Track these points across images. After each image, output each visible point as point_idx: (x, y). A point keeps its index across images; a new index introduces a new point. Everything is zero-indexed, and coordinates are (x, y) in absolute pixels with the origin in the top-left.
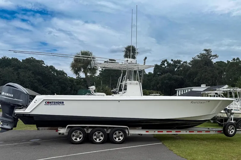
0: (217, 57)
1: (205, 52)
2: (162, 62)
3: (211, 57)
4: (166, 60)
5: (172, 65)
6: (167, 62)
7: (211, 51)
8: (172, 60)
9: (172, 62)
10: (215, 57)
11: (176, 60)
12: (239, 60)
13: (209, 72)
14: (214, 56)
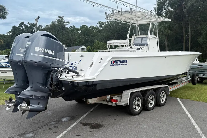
0: (69, 23)
1: (59, 19)
2: (19, 25)
3: (65, 23)
4: (23, 23)
5: (29, 27)
6: (24, 24)
7: (64, 18)
8: (29, 23)
9: (29, 25)
10: (67, 24)
11: (32, 23)
12: (75, 27)
13: (66, 35)
14: (66, 22)
